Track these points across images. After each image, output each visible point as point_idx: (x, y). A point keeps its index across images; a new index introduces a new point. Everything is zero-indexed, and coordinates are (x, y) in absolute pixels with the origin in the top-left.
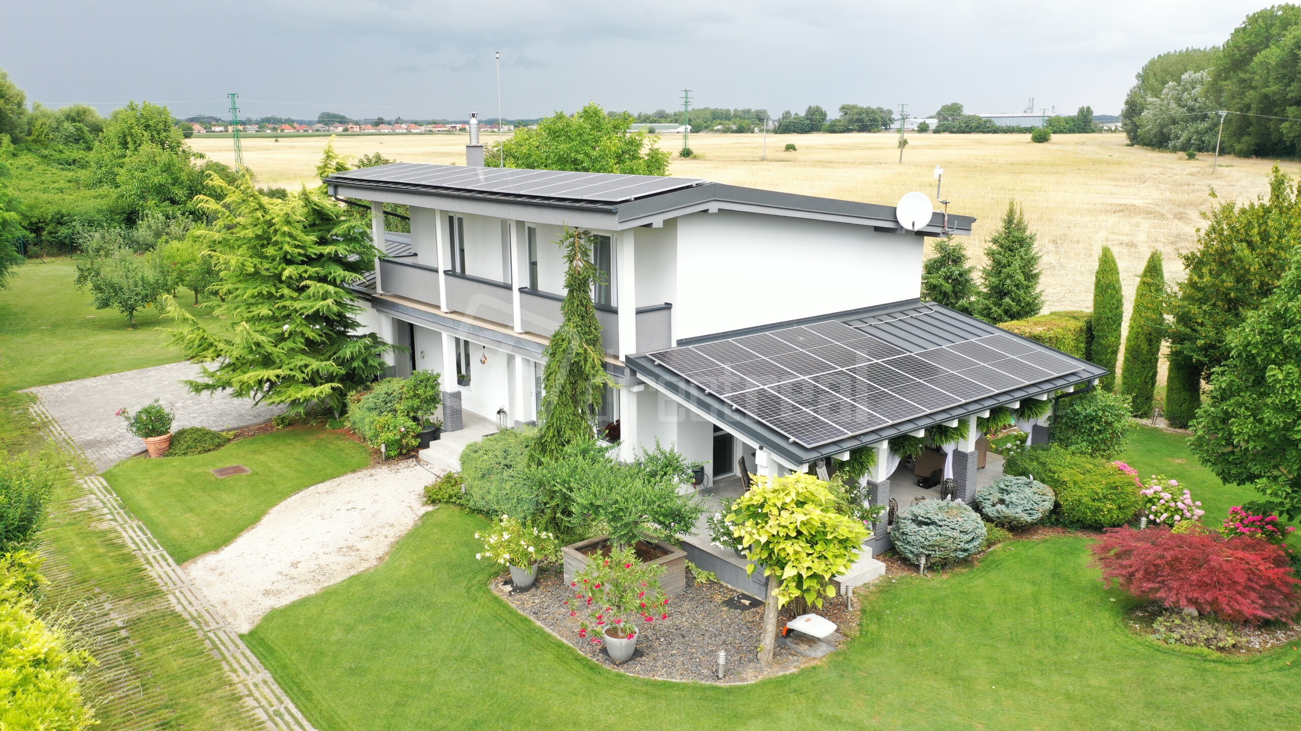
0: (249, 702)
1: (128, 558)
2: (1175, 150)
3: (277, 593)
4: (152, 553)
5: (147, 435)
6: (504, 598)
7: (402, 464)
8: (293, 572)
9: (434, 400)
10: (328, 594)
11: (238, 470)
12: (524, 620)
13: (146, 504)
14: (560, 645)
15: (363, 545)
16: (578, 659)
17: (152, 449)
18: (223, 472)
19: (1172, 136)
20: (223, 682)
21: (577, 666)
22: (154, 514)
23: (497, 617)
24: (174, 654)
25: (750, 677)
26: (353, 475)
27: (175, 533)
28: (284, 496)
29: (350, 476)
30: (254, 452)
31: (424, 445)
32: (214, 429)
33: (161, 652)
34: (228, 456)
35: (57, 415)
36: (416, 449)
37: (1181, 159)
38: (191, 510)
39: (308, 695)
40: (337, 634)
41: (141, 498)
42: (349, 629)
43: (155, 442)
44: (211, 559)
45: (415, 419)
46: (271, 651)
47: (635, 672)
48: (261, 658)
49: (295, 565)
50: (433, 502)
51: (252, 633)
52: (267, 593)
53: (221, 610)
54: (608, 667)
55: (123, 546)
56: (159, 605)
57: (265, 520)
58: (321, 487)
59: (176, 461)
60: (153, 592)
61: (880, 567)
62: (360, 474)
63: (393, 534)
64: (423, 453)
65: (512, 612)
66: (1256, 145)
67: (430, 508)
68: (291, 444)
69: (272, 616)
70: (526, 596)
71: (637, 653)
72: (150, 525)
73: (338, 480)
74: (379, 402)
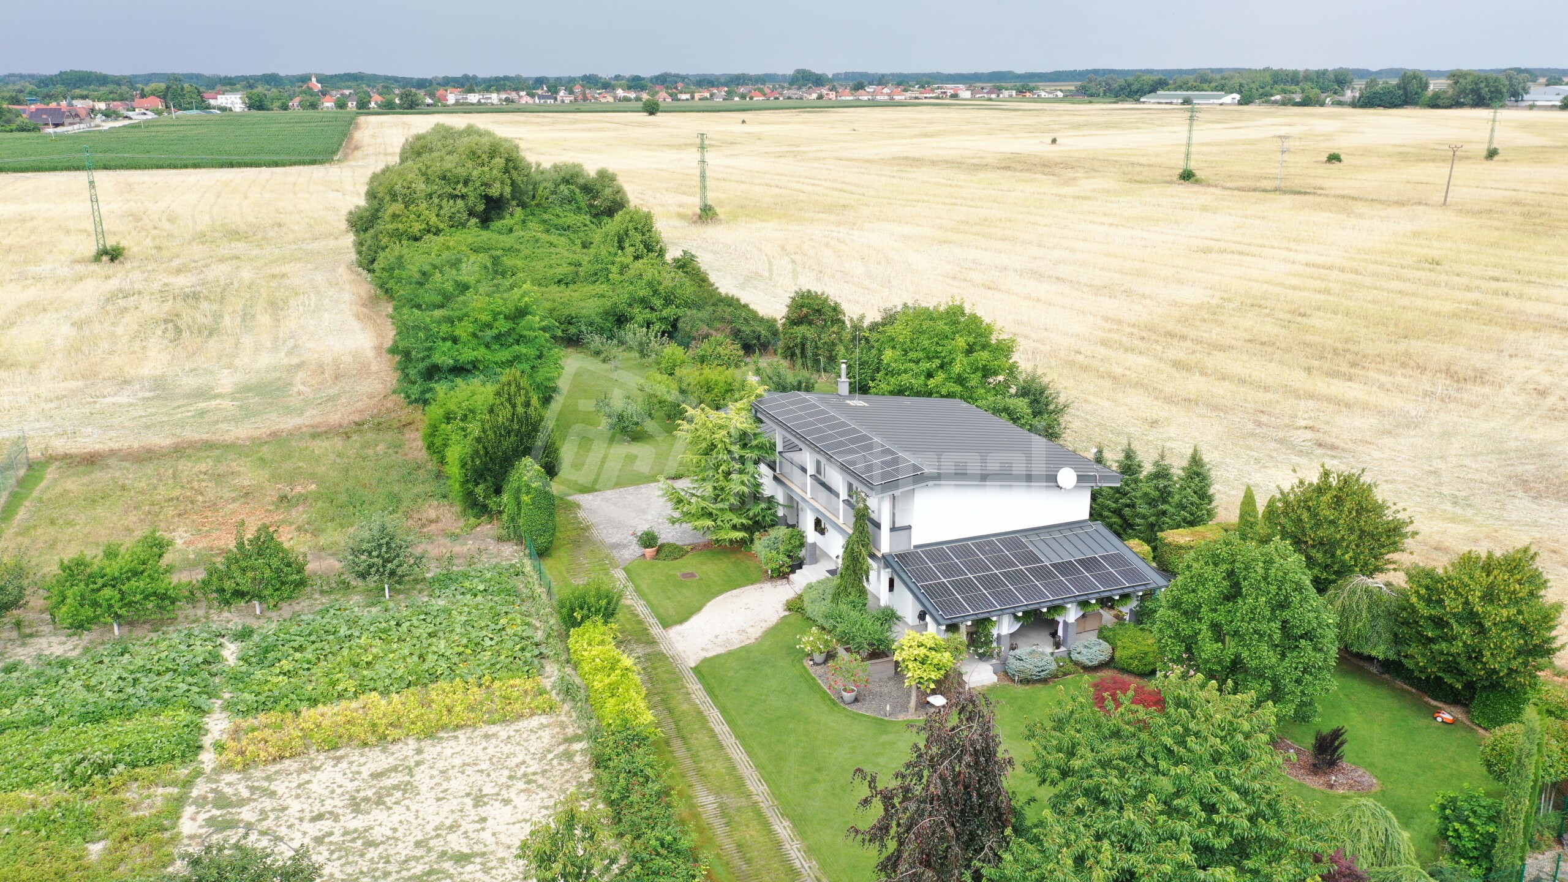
0: (694, 696)
1: (640, 622)
3: (707, 650)
4: (652, 621)
5: (646, 547)
6: (808, 668)
7: (779, 582)
8: (716, 640)
9: (802, 545)
10: (730, 653)
11: (692, 575)
12: (814, 679)
13: (647, 591)
14: (825, 692)
15: (750, 630)
16: (830, 699)
17: (647, 555)
18: (685, 575)
20: (684, 687)
21: (828, 702)
22: (651, 598)
23: (802, 676)
24: (664, 672)
25: (901, 717)
27: (661, 611)
28: (715, 595)
29: (750, 587)
30: (702, 563)
31: (793, 571)
32: (679, 543)
33: (659, 670)
34: (689, 564)
35: (594, 521)
36: (788, 574)
38: (669, 598)
39: (716, 697)
40: (731, 673)
41: (644, 587)
42: (737, 672)
43: (650, 551)
44: (678, 628)
45: (789, 556)
46: (703, 676)
47: (854, 708)
48: (699, 679)
49: (716, 637)
50: (789, 610)
51: (696, 667)
52: (703, 649)
53: (683, 655)
54: (842, 705)
55: (638, 615)
56: (657, 649)
57: (704, 609)
58: (734, 592)
59: (660, 564)
60: (653, 642)
61: (995, 678)
62: (755, 586)
63: (766, 626)
64: (792, 576)
65: (809, 675)
67: (787, 613)
68: (721, 560)
69: (705, 660)
70: (818, 668)
71: (856, 700)
72: (650, 604)
73: (743, 589)
74: (771, 543)
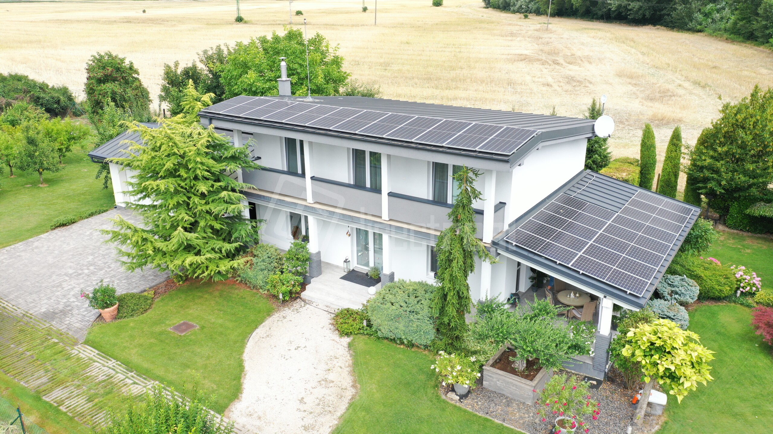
2: (514, 12)
5: (103, 308)
6: (458, 404)
7: (296, 305)
11: (187, 326)
12: (484, 419)
13: (146, 365)
15: (332, 377)
17: (107, 316)
18: (178, 328)
19: (512, 4)
26: (271, 319)
31: (303, 289)
32: (135, 292)
36: (299, 292)
37: (520, 18)
38: (186, 366)
43: (108, 312)
49: (302, 401)
50: (347, 334)
59: (130, 323)
62: (275, 317)
63: (343, 365)
64: (304, 295)
65: (472, 415)
66: (558, 10)
67: (348, 340)
68: (201, 297)
70: (469, 400)
73: (265, 324)
74: (267, 264)
